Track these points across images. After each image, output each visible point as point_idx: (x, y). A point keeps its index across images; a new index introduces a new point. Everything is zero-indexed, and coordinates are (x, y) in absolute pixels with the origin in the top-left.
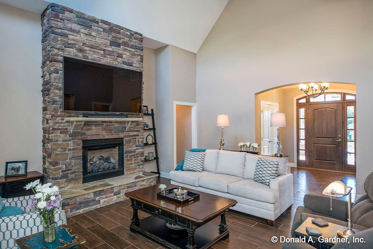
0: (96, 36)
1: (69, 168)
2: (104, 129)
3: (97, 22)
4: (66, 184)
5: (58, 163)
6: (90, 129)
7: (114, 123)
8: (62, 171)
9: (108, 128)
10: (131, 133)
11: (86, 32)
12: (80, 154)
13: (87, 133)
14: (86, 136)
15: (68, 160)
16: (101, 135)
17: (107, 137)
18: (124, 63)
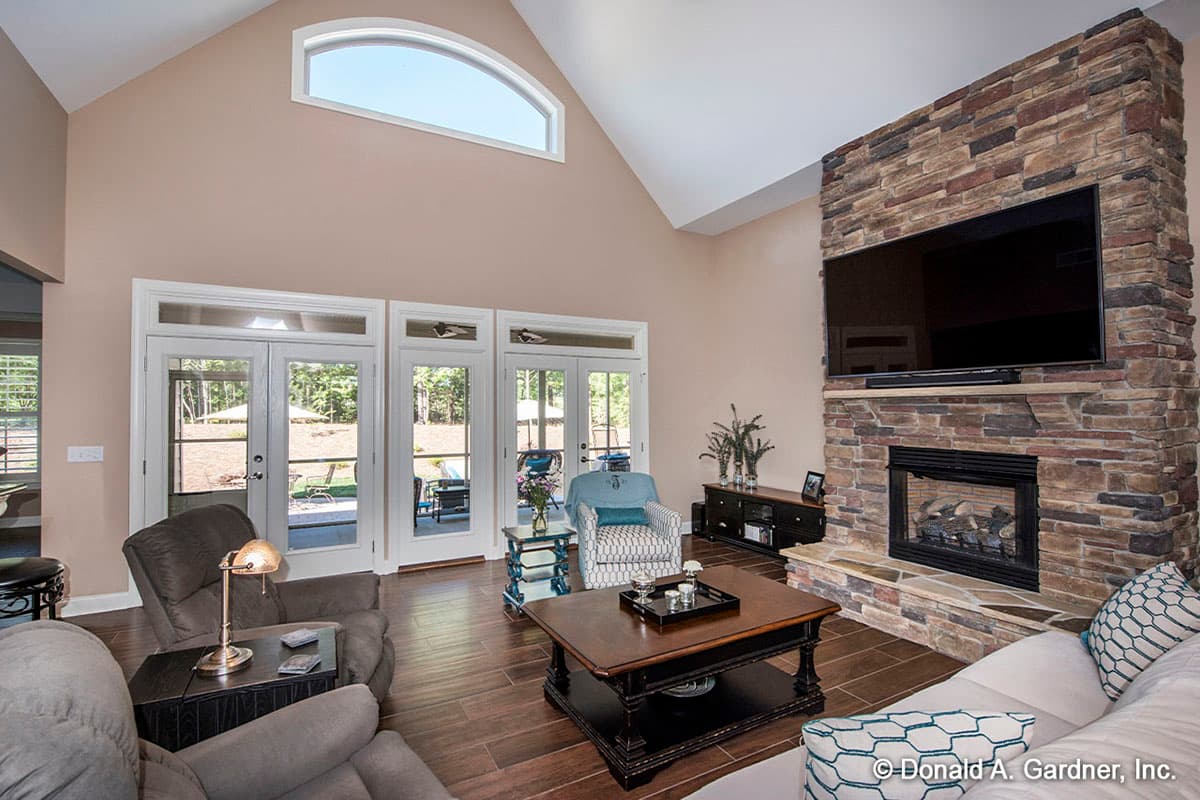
0: (920, 160)
1: (856, 505)
2: (948, 421)
3: (925, 119)
4: (850, 540)
5: (833, 489)
6: (903, 420)
7: (988, 401)
8: (841, 509)
9: (963, 418)
10: (1067, 440)
11: (892, 167)
12: (884, 479)
13: (898, 430)
14: (896, 437)
15: (854, 488)
16: (938, 438)
17: (957, 446)
18: (1028, 185)
